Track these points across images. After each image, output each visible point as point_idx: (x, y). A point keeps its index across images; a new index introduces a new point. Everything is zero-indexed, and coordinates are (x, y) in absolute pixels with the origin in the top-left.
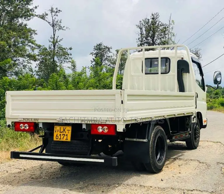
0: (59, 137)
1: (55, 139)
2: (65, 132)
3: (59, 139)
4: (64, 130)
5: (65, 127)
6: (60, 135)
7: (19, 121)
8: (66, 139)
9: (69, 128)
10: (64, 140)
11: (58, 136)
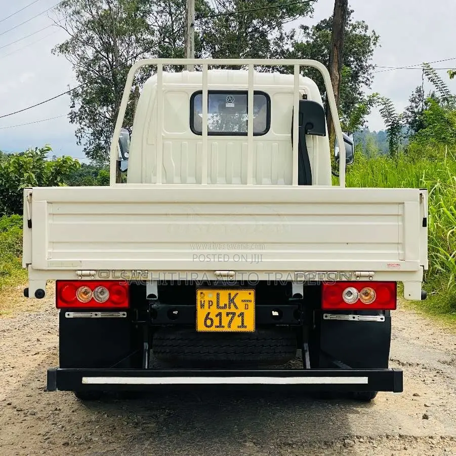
0: (216, 322)
1: (201, 327)
2: (236, 308)
3: (217, 327)
4: (231, 301)
5: (233, 293)
6: (220, 314)
7: (80, 278)
8: (239, 327)
9: (249, 295)
10: (234, 328)
11: (211, 320)
